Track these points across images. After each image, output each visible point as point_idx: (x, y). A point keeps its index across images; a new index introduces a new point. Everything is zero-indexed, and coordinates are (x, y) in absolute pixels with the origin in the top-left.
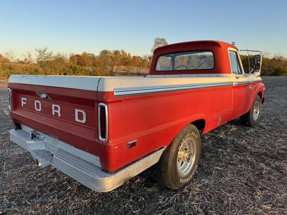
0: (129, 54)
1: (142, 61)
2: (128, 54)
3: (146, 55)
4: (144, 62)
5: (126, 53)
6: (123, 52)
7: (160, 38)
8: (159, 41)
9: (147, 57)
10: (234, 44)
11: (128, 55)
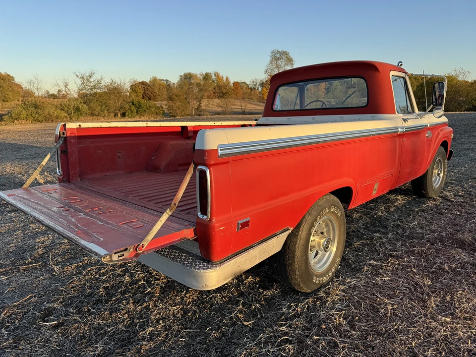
0: (227, 79)
1: (250, 91)
2: (225, 79)
3: (255, 79)
4: (253, 91)
5: (223, 77)
6: (217, 75)
7: (280, 50)
8: (278, 56)
9: (258, 83)
10: (401, 65)
11: (225, 81)
